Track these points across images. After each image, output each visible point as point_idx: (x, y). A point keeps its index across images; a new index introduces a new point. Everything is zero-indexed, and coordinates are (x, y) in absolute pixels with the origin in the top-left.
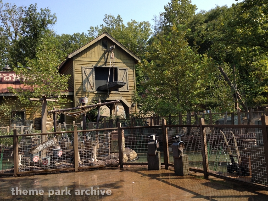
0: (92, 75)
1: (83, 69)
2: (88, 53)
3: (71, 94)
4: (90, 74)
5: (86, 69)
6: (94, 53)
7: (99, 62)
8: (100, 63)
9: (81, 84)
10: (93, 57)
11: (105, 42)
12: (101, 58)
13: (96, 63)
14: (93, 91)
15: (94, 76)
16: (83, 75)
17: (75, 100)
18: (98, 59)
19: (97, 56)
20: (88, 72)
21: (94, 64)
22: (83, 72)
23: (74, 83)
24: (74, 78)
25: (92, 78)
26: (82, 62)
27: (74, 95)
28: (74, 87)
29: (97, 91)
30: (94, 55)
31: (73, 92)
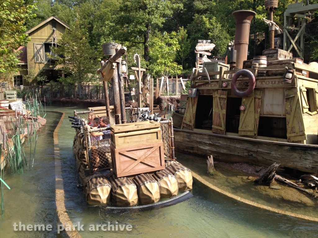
1: (35, 45)
2: (39, 32)
4: (41, 48)
5: (37, 45)
6: (44, 32)
7: (48, 39)
8: (49, 40)
9: (32, 56)
10: (43, 35)
11: (54, 23)
12: (50, 36)
13: (45, 40)
14: (43, 62)
15: (44, 50)
16: (35, 50)
17: (28, 69)
18: (48, 37)
19: (46, 35)
20: (39, 47)
21: (44, 41)
22: (35, 48)
23: (28, 56)
24: (27, 52)
25: (42, 52)
26: (34, 40)
27: (27, 65)
28: (28, 58)
29: (47, 62)
30: (44, 34)
31: (27, 62)
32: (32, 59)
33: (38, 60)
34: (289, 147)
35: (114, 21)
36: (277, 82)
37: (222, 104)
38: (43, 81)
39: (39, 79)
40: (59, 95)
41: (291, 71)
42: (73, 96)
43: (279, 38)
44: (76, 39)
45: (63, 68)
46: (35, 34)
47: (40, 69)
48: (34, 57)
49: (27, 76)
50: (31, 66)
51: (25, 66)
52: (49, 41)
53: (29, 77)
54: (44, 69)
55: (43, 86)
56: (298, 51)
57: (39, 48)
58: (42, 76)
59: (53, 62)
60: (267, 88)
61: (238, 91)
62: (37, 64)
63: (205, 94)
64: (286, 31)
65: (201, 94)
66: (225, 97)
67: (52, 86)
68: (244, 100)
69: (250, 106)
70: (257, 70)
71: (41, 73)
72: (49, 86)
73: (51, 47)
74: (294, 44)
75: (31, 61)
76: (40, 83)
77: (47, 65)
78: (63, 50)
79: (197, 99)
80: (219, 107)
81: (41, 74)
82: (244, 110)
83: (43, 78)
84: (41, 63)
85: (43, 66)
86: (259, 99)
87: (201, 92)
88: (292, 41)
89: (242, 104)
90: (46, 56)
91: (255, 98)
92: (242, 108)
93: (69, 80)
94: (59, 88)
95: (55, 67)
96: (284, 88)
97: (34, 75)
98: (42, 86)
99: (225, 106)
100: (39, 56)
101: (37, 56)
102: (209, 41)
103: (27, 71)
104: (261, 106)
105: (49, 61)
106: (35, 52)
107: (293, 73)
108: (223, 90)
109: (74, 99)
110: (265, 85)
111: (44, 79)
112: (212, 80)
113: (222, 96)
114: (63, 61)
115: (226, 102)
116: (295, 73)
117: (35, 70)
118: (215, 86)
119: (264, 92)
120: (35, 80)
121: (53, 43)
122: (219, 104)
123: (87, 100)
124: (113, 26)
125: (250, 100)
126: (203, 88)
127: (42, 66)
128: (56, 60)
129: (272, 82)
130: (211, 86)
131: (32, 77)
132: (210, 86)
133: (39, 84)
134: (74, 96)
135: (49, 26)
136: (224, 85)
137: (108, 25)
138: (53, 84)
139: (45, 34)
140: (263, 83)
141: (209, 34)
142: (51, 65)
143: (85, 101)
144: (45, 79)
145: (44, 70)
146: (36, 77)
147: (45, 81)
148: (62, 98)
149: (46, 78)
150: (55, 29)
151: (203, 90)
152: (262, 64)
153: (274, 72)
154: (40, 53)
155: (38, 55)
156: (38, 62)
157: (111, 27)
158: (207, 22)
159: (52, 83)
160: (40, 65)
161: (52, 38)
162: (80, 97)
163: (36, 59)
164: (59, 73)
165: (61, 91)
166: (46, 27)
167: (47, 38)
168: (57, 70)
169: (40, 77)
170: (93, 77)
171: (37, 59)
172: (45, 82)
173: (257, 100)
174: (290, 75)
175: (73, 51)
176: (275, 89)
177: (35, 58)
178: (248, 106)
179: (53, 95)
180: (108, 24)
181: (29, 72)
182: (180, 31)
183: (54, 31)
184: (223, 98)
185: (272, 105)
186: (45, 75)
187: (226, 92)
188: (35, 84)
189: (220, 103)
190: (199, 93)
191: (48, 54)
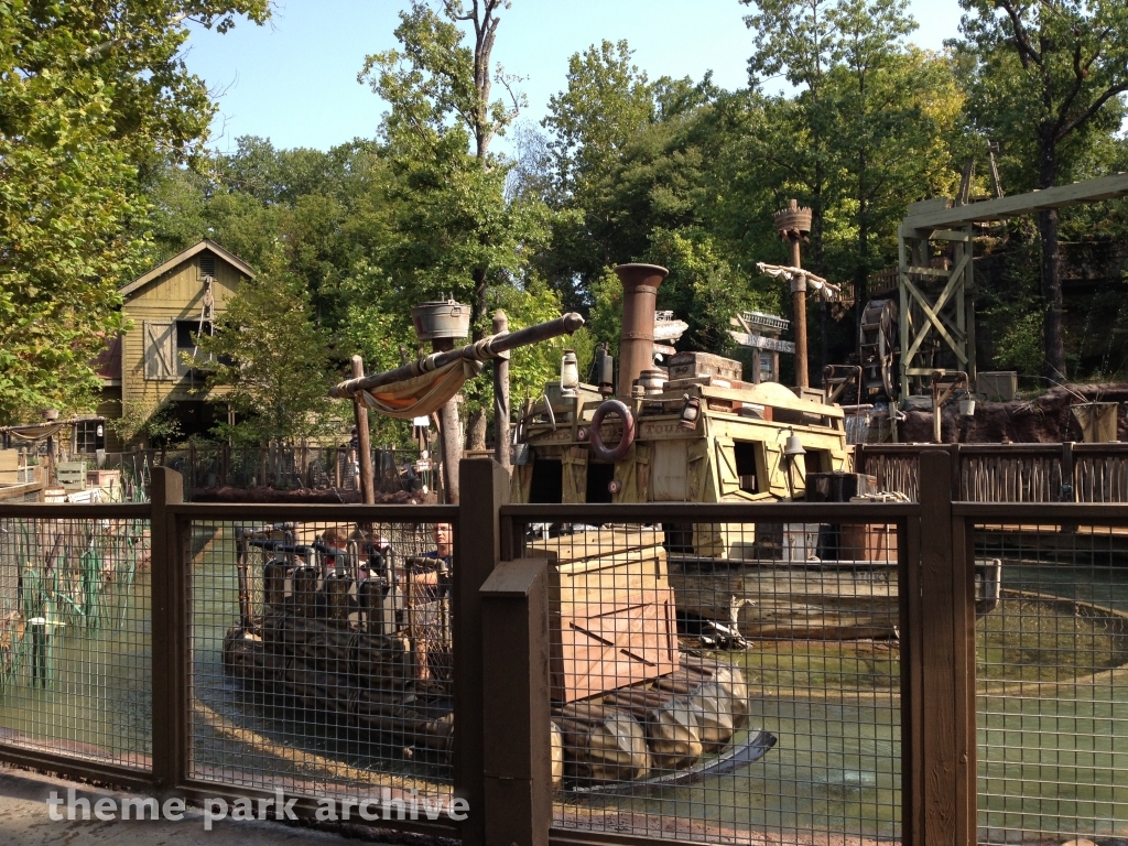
0: (169, 338)
1: (146, 326)
2: (161, 288)
3: (117, 384)
4: (165, 336)
5: (154, 327)
6: (177, 288)
7: (188, 309)
8: (191, 312)
9: (138, 361)
10: (172, 297)
11: (207, 261)
12: (195, 300)
13: (180, 311)
14: (169, 378)
15: (175, 342)
16: (146, 341)
17: (124, 399)
18: (188, 303)
19: (184, 295)
20: (159, 332)
21: (175, 315)
22: (147, 334)
23: (123, 359)
24: (123, 348)
25: (169, 346)
26: (146, 310)
27: (121, 387)
28: (123, 368)
29: (181, 378)
30: (177, 293)
31: (120, 379)
32: (137, 369)
33: (157, 373)
34: (678, 566)
35: (382, 260)
36: (675, 428)
37: (578, 479)
38: (168, 435)
39: (155, 429)
40: (212, 479)
41: (695, 403)
42: (254, 479)
43: (889, 303)
44: (272, 310)
45: (228, 395)
46: (149, 294)
47: (159, 401)
48: (143, 362)
49: (119, 421)
50: (134, 391)
51: (115, 392)
52: (190, 315)
53: (123, 425)
54: (173, 398)
55: (168, 453)
56: (948, 338)
57: (159, 335)
58: (166, 420)
59: (199, 378)
60: (658, 441)
61: (603, 449)
62: (152, 386)
63: (548, 458)
64: (908, 282)
65: (541, 458)
66: (582, 462)
67: (193, 450)
68: (618, 468)
69: (628, 483)
70: (639, 403)
71: (164, 410)
72: (186, 449)
73: (196, 333)
74: (934, 317)
75: (133, 374)
76: (157, 442)
77: (181, 387)
78: (232, 344)
79: (530, 470)
80: (573, 485)
81: (164, 414)
82: (618, 492)
83: (169, 427)
84: (163, 381)
85: (170, 391)
86: (645, 465)
87: (540, 453)
88: (927, 309)
89: (616, 478)
90: (180, 359)
91: (638, 464)
92: (613, 487)
93: (246, 432)
94: (215, 458)
95: (206, 393)
96: (687, 440)
97: (139, 419)
98: (164, 452)
99: (583, 485)
100: (159, 359)
101: (153, 359)
102: (669, 313)
103: (119, 406)
104: (650, 482)
105: (188, 375)
106: (146, 349)
107: (697, 408)
108: (580, 446)
109: (260, 488)
110: (655, 435)
111: (170, 431)
112: (559, 425)
113: (577, 462)
114: (229, 376)
115: (585, 473)
116: (704, 409)
117: (146, 401)
118: (566, 437)
119: (654, 451)
120: (143, 434)
121: (202, 319)
122: (572, 479)
123: (295, 492)
124: (378, 276)
125: (629, 467)
126: (542, 442)
127: (166, 390)
128: (211, 373)
129: (667, 427)
130: (559, 438)
131: (134, 424)
132: (555, 437)
133: (154, 446)
134: (259, 478)
135: (194, 270)
136: (582, 434)
137: (362, 274)
138: (197, 445)
139: (180, 293)
140: (653, 430)
141: (696, 289)
142: (196, 386)
143: (291, 493)
144: (175, 430)
145: (172, 402)
146: (147, 424)
147: (172, 436)
148: (221, 487)
149: (178, 426)
150: (210, 279)
151: (543, 448)
152: (655, 388)
153: (673, 405)
154: (161, 350)
155: (157, 356)
156: (155, 378)
157: (371, 277)
158: (689, 252)
159: (197, 441)
160: (160, 386)
161: (199, 305)
162: (279, 481)
163: (149, 368)
164: (216, 412)
165: (222, 465)
166: (183, 274)
167: (184, 305)
168: (211, 402)
169: (160, 424)
170: (322, 421)
171: (153, 370)
172: (175, 439)
173: (641, 467)
174: (692, 413)
175: (261, 345)
176: (673, 441)
177: (146, 365)
178: (624, 481)
179: (194, 478)
180: (363, 268)
181: (124, 409)
182: (606, 279)
183: (206, 285)
184: (579, 466)
185: (668, 478)
186: (174, 418)
187: (585, 452)
188: (142, 445)
189: (575, 477)
190: (537, 455)
191: (185, 354)
